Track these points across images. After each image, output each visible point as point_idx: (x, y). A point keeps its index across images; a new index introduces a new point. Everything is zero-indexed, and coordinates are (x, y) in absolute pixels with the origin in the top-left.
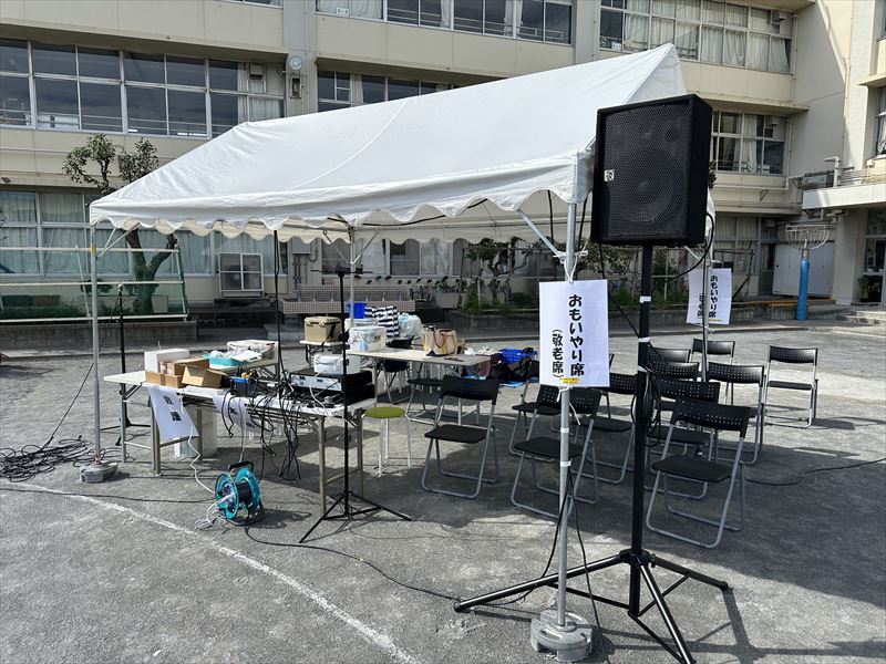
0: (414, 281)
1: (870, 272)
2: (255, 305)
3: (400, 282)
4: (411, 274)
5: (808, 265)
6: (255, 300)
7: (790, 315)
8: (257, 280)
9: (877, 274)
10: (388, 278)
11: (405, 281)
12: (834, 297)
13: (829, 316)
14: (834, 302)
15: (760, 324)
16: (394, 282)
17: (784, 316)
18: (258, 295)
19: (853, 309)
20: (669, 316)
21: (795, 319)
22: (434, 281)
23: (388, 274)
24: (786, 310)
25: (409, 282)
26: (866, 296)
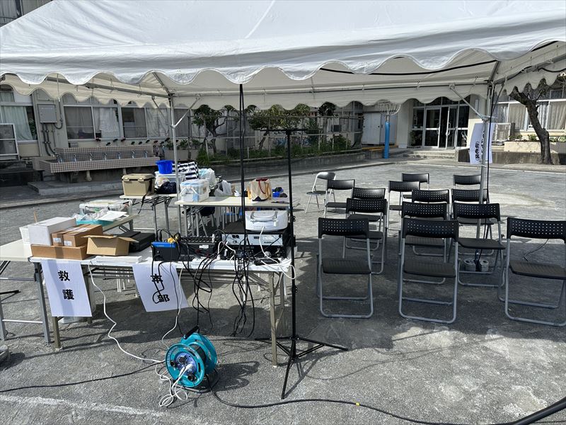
0: (144, 142)
1: (416, 128)
2: (12, 167)
3: (133, 143)
4: (140, 137)
5: (389, 126)
6: (11, 163)
7: (380, 156)
8: (11, 147)
9: (419, 129)
10: (123, 141)
11: (137, 142)
12: (397, 143)
13: (400, 155)
14: (397, 147)
15: (368, 162)
16: (128, 143)
17: (377, 156)
18: (14, 158)
19: (411, 150)
20: (322, 160)
21: (383, 157)
22: (160, 142)
23: (122, 137)
24: (379, 152)
25: (141, 143)
26: (414, 142)
